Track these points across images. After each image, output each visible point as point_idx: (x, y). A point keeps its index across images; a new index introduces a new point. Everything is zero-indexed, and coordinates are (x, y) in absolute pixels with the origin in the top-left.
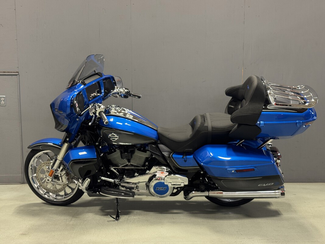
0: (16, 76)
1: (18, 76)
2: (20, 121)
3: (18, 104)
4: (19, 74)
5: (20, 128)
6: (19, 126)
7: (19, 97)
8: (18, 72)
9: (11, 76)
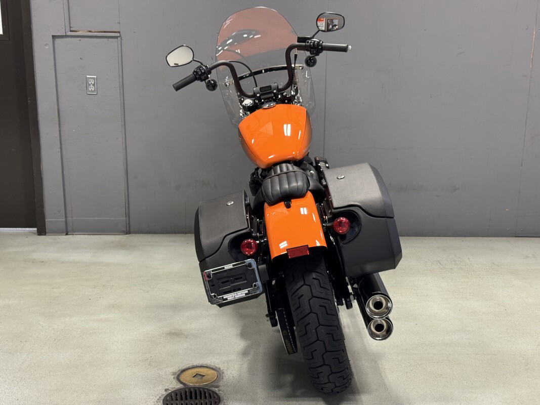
0: (116, 40)
1: (119, 38)
2: (123, 123)
3: (120, 92)
4: (120, 36)
5: (124, 135)
6: (122, 132)
7: (121, 79)
8: (119, 32)
9: (107, 39)
